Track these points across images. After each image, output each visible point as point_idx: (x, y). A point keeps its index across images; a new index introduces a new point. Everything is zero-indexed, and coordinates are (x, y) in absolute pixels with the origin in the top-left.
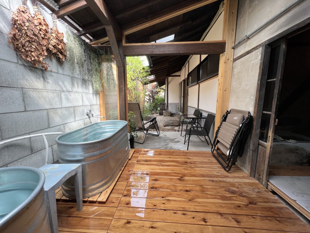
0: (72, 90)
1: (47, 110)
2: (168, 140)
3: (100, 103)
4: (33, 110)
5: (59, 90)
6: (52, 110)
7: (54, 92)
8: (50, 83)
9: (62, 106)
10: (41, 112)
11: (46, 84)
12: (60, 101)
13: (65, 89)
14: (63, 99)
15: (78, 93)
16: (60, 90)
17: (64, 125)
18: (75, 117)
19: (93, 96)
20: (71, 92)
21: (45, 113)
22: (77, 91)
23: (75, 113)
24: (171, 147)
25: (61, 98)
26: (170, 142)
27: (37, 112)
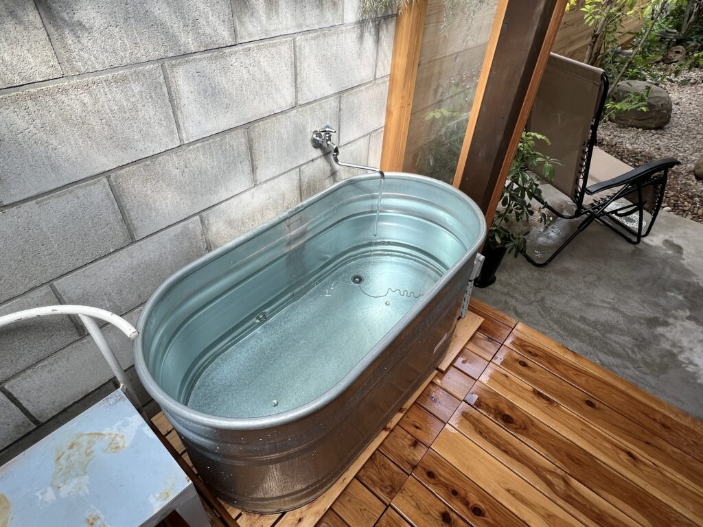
0: (235, 33)
1: (108, 178)
2: (677, 286)
3: (393, 67)
4: (33, 193)
5: (154, 55)
6: (135, 167)
7: (124, 78)
8: (89, 30)
9: (181, 140)
10: (80, 192)
11: (70, 39)
12: (167, 117)
13: (189, 42)
14: (184, 101)
15: (274, 46)
16: (162, 53)
17: (204, 214)
18: (253, 170)
19: (361, 37)
20: (227, 51)
21: (99, 191)
22: (266, 32)
23: (256, 152)
24: (675, 351)
25: (171, 100)
26: (681, 313)
27: (59, 196)
